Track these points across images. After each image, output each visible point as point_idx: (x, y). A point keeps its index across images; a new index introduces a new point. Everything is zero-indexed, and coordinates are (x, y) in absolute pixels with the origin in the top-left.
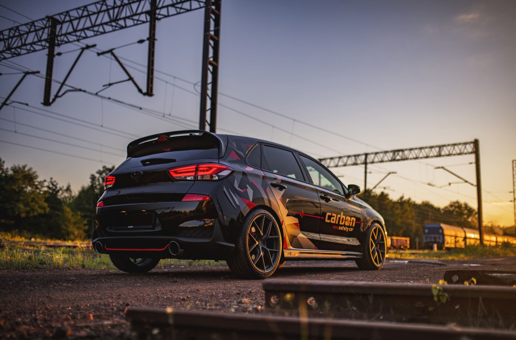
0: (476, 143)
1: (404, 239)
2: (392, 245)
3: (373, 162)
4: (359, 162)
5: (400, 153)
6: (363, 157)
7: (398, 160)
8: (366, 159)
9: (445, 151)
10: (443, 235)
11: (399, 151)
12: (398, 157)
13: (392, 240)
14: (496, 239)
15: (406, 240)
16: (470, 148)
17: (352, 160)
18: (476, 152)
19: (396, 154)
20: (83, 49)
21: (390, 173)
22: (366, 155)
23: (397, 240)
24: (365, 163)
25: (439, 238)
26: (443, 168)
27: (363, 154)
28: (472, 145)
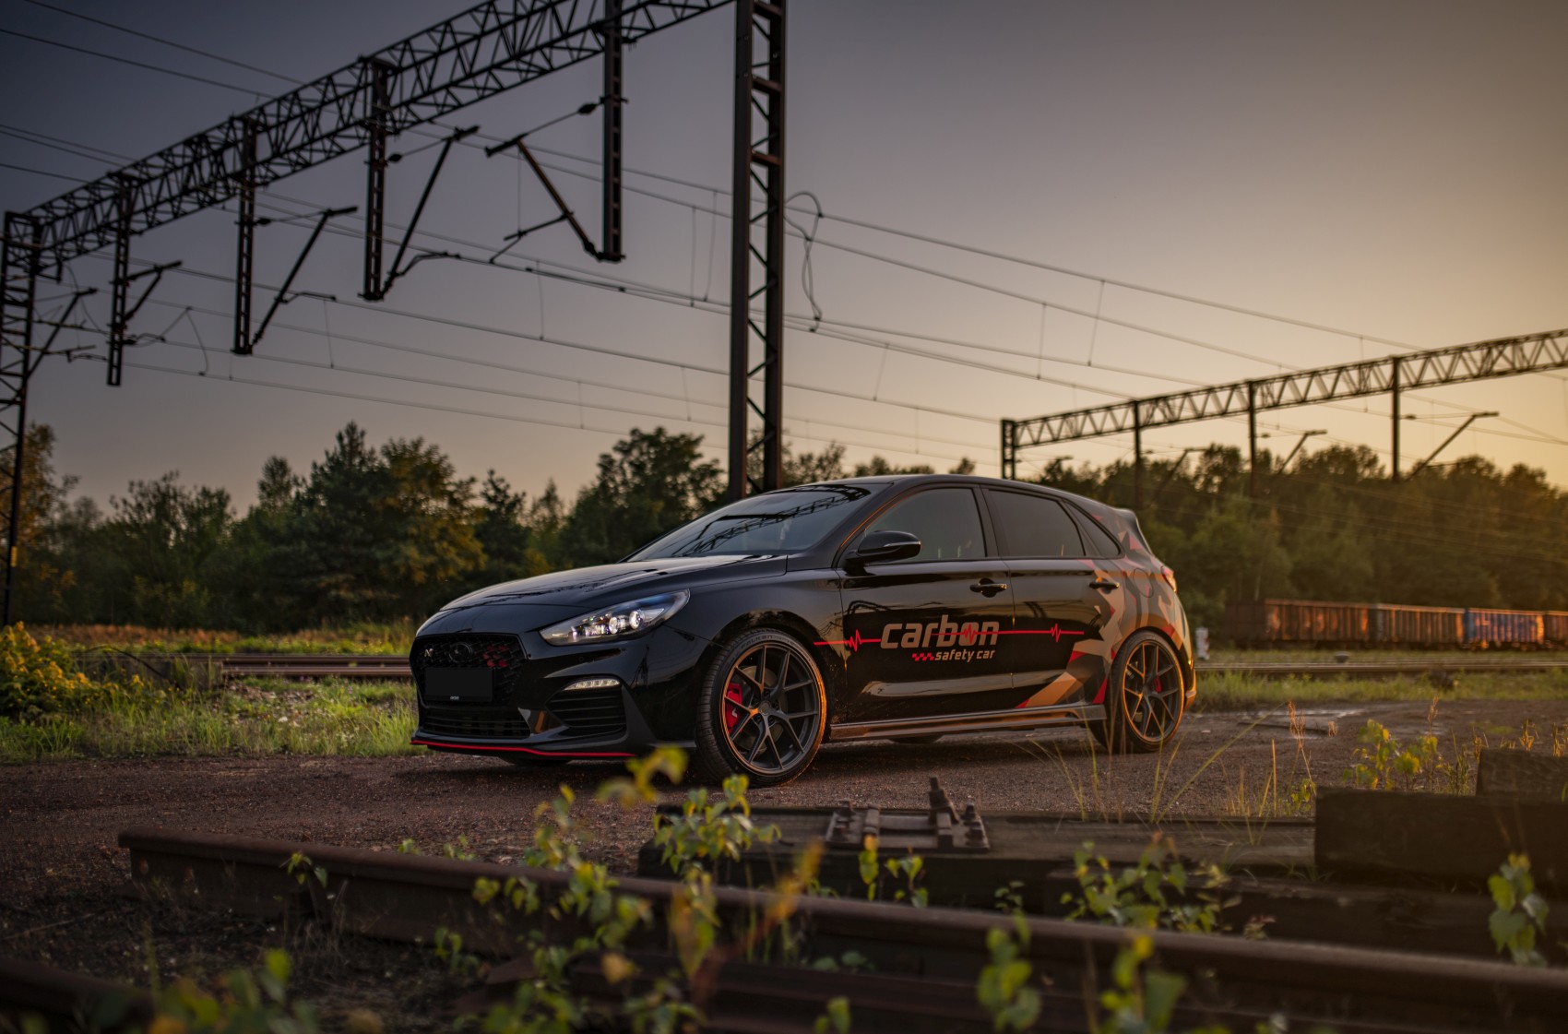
3: (1417, 384)
4: (1373, 383)
5: (1508, 351)
6: (1387, 370)
7: (1502, 374)
8: (1395, 376)
11: (1502, 343)
12: (1501, 364)
17: (1350, 381)
19: (1495, 353)
20: (449, 141)
21: (1474, 417)
22: (1396, 361)
24: (1394, 388)
27: (1385, 361)
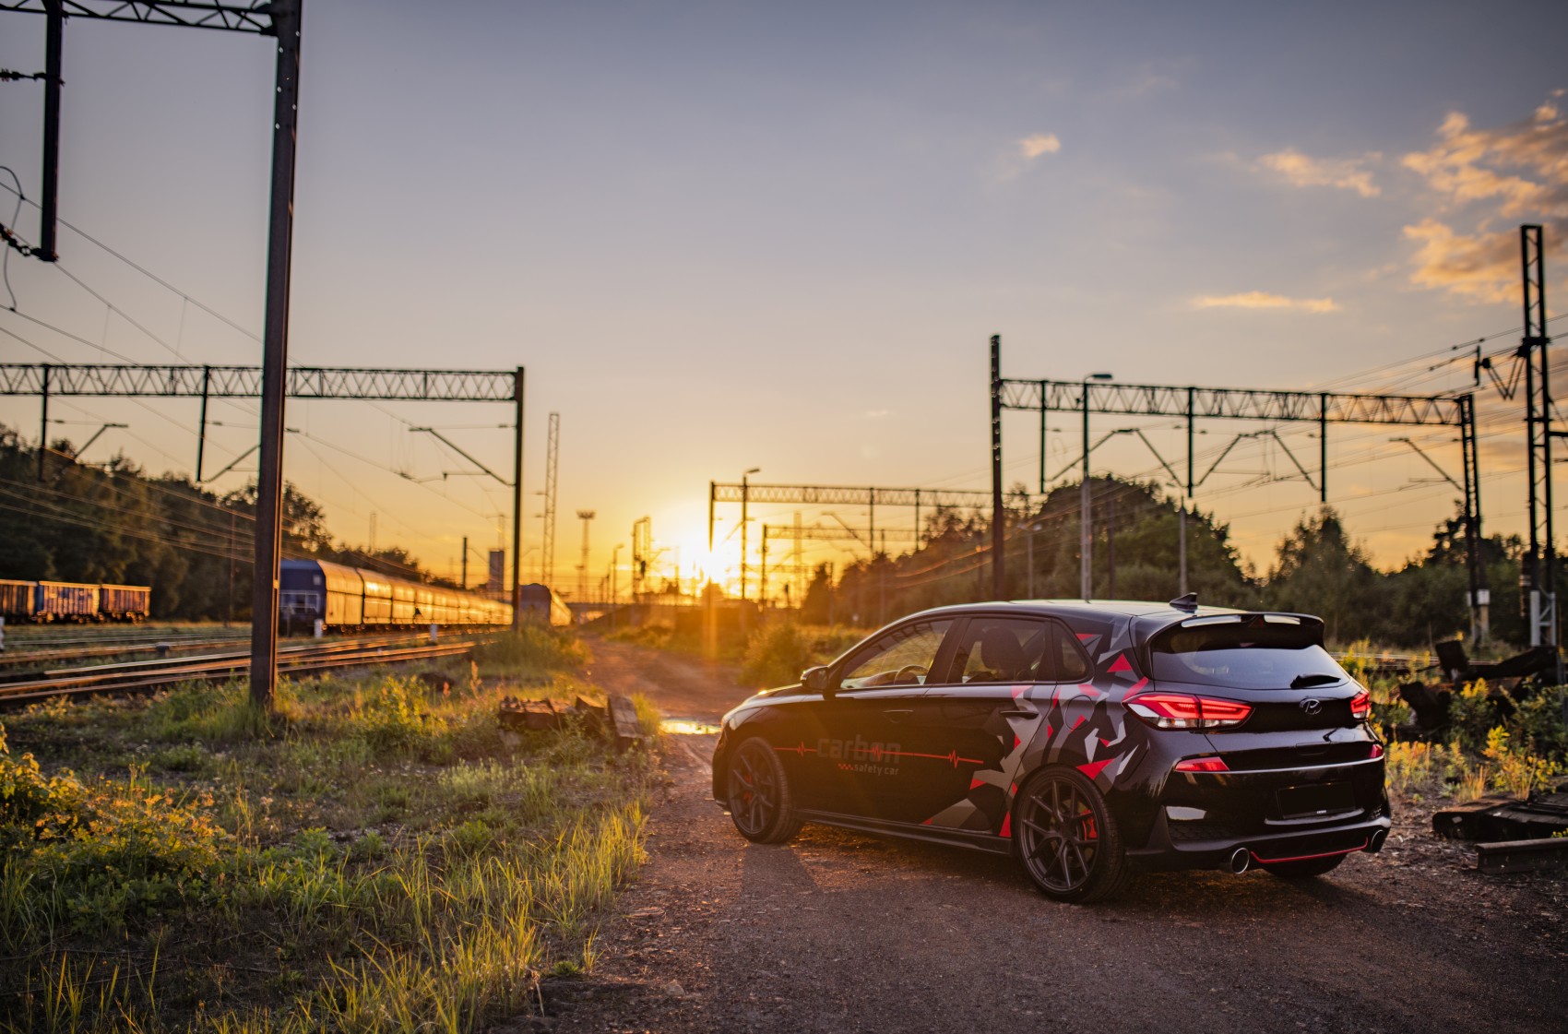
0: (519, 375)
1: (136, 589)
2: (101, 609)
3: (224, 394)
4: (181, 388)
5: (315, 378)
6: (199, 374)
7: (305, 396)
8: (206, 382)
9: (440, 386)
10: (323, 590)
11: (313, 370)
12: (306, 390)
13: (102, 592)
14: (416, 594)
15: (141, 594)
16: (504, 386)
17: (159, 381)
18: (518, 397)
22: (208, 370)
23: (117, 593)
24: (204, 395)
25: (313, 599)
26: (430, 430)
27: (197, 368)
28: (510, 380)
